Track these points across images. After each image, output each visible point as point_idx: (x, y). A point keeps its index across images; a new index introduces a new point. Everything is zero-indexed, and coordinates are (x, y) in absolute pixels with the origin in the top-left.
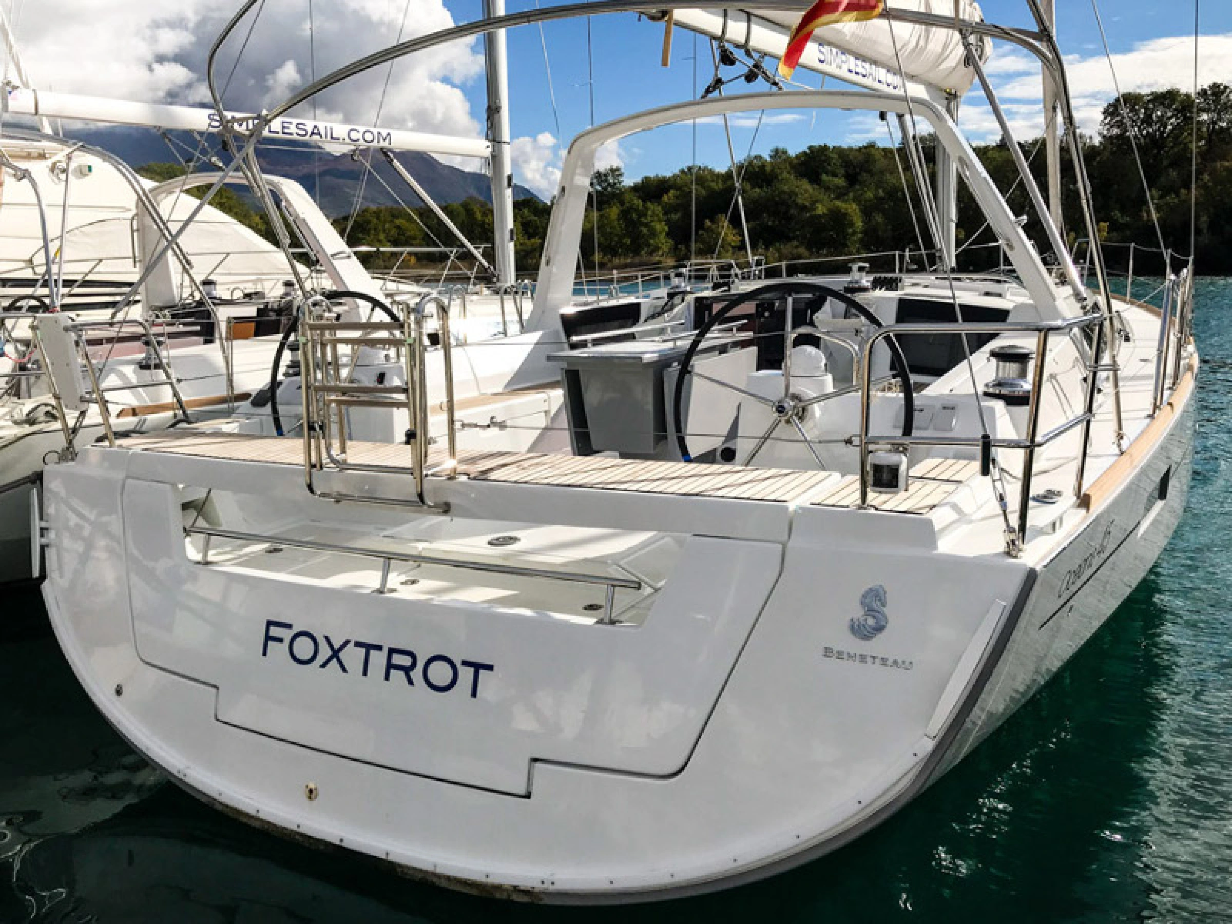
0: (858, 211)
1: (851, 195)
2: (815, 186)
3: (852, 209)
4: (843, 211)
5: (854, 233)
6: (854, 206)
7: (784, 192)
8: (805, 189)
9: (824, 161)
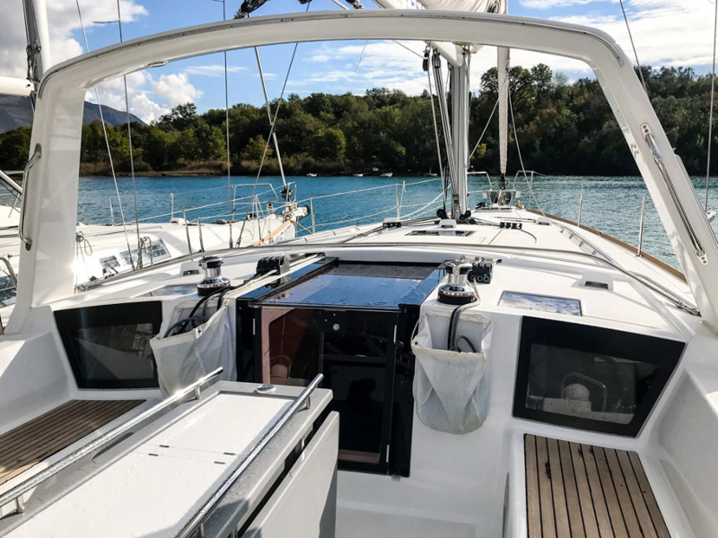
0: (342, 135)
1: (338, 124)
2: (316, 118)
3: (339, 133)
4: (334, 135)
5: (341, 148)
6: (340, 131)
7: (298, 122)
8: (310, 121)
9: (322, 103)
